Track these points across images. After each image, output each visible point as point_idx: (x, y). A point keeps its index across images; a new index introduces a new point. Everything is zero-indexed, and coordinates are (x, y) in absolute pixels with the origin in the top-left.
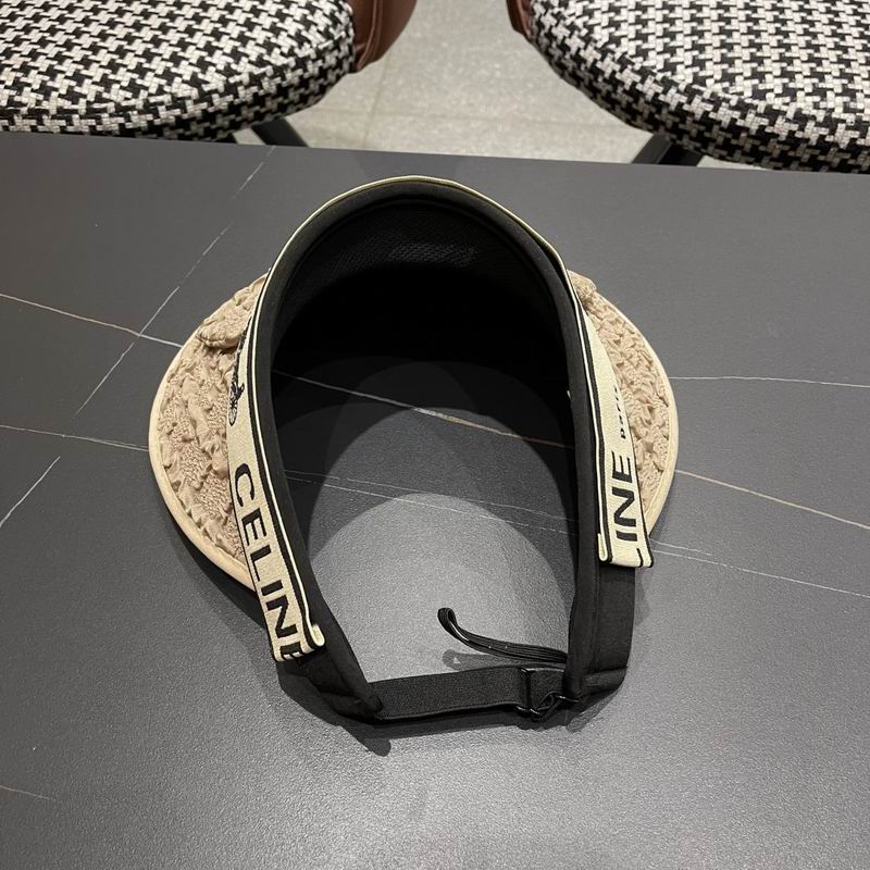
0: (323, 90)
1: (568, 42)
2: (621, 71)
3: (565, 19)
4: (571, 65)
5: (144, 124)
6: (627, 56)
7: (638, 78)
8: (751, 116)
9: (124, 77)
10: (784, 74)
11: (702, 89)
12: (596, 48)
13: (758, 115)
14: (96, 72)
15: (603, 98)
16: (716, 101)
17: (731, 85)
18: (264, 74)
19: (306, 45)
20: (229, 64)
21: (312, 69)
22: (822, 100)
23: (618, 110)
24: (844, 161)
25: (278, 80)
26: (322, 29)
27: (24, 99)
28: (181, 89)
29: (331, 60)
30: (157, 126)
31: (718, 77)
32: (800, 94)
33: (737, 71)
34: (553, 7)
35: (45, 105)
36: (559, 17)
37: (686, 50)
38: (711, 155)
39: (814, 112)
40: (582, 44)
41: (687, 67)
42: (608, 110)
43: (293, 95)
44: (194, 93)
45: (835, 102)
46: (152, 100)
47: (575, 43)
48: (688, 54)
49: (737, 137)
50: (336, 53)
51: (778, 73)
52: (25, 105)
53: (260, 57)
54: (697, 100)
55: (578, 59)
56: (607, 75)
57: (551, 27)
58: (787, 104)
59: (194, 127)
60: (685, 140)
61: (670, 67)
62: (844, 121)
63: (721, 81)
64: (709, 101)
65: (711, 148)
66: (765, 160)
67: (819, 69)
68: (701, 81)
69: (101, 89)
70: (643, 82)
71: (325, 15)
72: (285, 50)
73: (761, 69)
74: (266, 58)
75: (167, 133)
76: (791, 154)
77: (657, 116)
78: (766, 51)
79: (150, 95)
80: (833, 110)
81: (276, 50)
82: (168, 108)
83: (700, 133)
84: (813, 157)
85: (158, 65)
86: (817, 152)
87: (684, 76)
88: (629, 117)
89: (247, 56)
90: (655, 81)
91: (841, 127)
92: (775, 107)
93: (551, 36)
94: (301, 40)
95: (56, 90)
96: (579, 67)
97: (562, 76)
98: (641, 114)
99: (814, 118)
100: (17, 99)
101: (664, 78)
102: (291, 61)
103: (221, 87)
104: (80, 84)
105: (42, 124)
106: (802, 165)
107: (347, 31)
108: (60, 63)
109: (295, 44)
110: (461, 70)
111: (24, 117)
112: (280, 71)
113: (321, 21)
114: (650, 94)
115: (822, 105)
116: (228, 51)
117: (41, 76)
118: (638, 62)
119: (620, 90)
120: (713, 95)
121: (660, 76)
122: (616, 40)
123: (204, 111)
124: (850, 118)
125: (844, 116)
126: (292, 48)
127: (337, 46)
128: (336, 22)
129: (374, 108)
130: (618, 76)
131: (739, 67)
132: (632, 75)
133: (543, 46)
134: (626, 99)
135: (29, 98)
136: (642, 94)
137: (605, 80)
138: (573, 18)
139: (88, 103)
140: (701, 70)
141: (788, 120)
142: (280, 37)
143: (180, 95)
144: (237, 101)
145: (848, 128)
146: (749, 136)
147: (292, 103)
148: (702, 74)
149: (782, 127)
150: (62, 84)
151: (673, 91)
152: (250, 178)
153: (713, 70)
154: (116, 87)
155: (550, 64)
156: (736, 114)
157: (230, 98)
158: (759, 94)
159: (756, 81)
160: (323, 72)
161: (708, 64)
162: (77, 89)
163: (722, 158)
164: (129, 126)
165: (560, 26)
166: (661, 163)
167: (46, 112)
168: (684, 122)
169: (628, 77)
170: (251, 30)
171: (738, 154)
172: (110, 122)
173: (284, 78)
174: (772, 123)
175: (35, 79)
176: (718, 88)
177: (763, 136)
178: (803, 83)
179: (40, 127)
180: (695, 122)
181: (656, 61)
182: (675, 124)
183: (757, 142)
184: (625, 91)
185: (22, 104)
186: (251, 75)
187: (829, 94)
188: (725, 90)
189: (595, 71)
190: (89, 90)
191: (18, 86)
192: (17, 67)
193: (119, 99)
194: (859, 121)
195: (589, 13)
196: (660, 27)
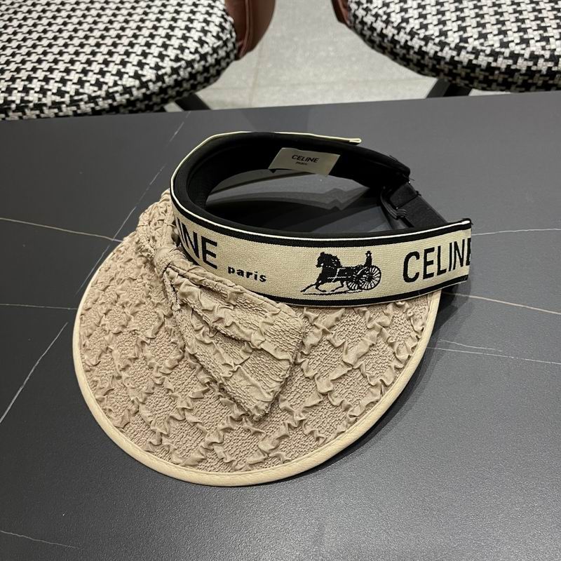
0: (219, 73)
1: (374, 25)
2: (411, 39)
4: (378, 39)
5: (106, 106)
6: (414, 30)
7: (423, 43)
8: (500, 59)
9: (92, 78)
10: (520, 30)
11: (466, 45)
12: (393, 27)
13: (505, 58)
14: (74, 77)
15: (401, 59)
16: (476, 52)
17: (485, 41)
18: (180, 67)
19: (206, 45)
20: (157, 63)
21: (211, 60)
22: (547, 44)
23: (411, 65)
25: (189, 69)
26: (215, 34)
27: (30, 98)
28: (128, 81)
29: (222, 53)
30: (116, 106)
31: (476, 36)
32: (532, 42)
33: (488, 31)
34: (362, 4)
35: (44, 101)
36: (367, 10)
37: (453, 22)
38: (476, 88)
39: (542, 52)
40: (384, 25)
41: (455, 32)
42: (405, 66)
43: (200, 78)
44: (137, 83)
45: (556, 45)
46: (111, 90)
47: (379, 25)
48: (455, 23)
49: (492, 74)
50: (225, 49)
51: (516, 29)
52: (31, 102)
53: (177, 56)
54: (463, 53)
55: (382, 35)
56: (402, 44)
57: (363, 17)
58: (524, 49)
59: (139, 105)
60: (458, 80)
61: (443, 33)
63: (478, 39)
64: (472, 53)
65: (476, 84)
66: (513, 87)
67: (543, 25)
68: (465, 40)
69: (78, 87)
70: (426, 45)
71: (216, 25)
72: (193, 50)
73: (504, 28)
74: (181, 56)
75: (122, 110)
76: (530, 81)
77: (438, 67)
78: (506, 17)
79: (109, 87)
80: (555, 50)
81: (187, 51)
82: (121, 95)
83: (467, 74)
84: (545, 83)
85: (113, 68)
86: (547, 78)
87: (453, 39)
88: (419, 69)
89: (168, 56)
90: (435, 44)
92: (516, 52)
93: (363, 23)
94: (202, 42)
95: (50, 90)
96: (383, 41)
97: (373, 47)
98: (427, 66)
99: (543, 56)
100: (26, 98)
101: (440, 41)
102: (197, 57)
103: (153, 78)
104: (65, 85)
105: (43, 113)
106: (538, 88)
107: (231, 33)
108: (52, 73)
109: (198, 45)
110: (308, 54)
111: (32, 109)
112: (190, 64)
113: (214, 29)
114: (432, 53)
115: (548, 47)
116: (156, 54)
117: (40, 83)
119: (412, 52)
120: (474, 48)
121: (437, 40)
122: (406, 21)
123: (144, 94)
126: (197, 48)
127: (225, 43)
128: (223, 29)
129: (254, 84)
130: (409, 43)
131: (489, 28)
132: (419, 41)
133: (359, 30)
134: (416, 57)
135: (33, 97)
136: (426, 53)
137: (401, 47)
138: (376, 10)
139: (71, 96)
140: (464, 33)
141: (526, 60)
142: (188, 42)
143: (128, 85)
144: (164, 85)
146: (501, 73)
147: (200, 83)
148: (465, 35)
149: (522, 65)
150: (53, 86)
151: (447, 49)
152: (176, 133)
153: (472, 32)
154: (87, 85)
155: (364, 40)
156: (491, 59)
157: (160, 84)
158: (505, 45)
159: (501, 37)
160: (218, 62)
161: (468, 29)
162: (63, 89)
163: (484, 89)
164: (98, 108)
165: (368, 15)
167: (45, 105)
168: (456, 68)
169: (416, 43)
170: (169, 40)
171: (494, 85)
172: (85, 107)
173: (193, 68)
174: (515, 63)
175: (36, 85)
176: (477, 43)
177: (509, 71)
178: (533, 34)
179: (42, 115)
180: (463, 67)
181: (433, 31)
182: (450, 71)
183: (506, 76)
184: (415, 53)
185: (29, 102)
186: (172, 68)
187: (551, 39)
188: (482, 44)
189: (394, 42)
190: (71, 88)
191: (26, 90)
192: (25, 78)
193: (90, 92)
195: (387, 5)
196: (434, 9)
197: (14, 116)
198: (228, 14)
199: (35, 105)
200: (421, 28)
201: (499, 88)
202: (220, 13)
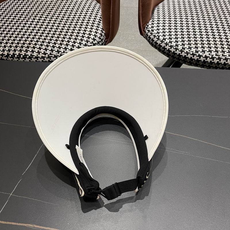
1: (154, 39)
2: (166, 46)
3: (153, 34)
4: (154, 44)
6: (167, 43)
7: (170, 48)
8: (195, 56)
9: (56, 49)
10: (202, 47)
12: (160, 41)
13: (196, 56)
14: (50, 48)
15: (162, 51)
16: (187, 53)
17: (191, 50)
20: (79, 46)
22: (211, 53)
23: (165, 54)
24: (216, 66)
26: (99, 37)
27: (34, 54)
31: (188, 48)
32: (206, 52)
33: (192, 46)
34: (150, 31)
36: (151, 34)
37: (180, 42)
39: (209, 56)
40: (157, 40)
41: (181, 45)
45: (214, 53)
47: (155, 39)
48: (181, 42)
49: (192, 61)
50: (102, 42)
51: (201, 47)
52: (34, 56)
53: (85, 44)
54: (183, 53)
55: (156, 43)
57: (150, 36)
58: (203, 54)
60: (181, 61)
61: (177, 45)
62: (216, 58)
64: (186, 53)
66: (199, 66)
67: (210, 46)
68: (184, 49)
69: (51, 52)
70: (171, 48)
71: (99, 34)
72: (91, 42)
73: (197, 46)
74: (87, 44)
76: (204, 64)
77: (174, 56)
79: (62, 53)
80: (213, 55)
81: (89, 42)
85: (63, 46)
86: (210, 64)
87: (180, 48)
88: (168, 56)
89: (83, 44)
90: (174, 48)
92: (200, 55)
93: (150, 37)
94: (94, 40)
95: (41, 52)
96: (156, 45)
97: (152, 46)
98: (171, 55)
99: (209, 57)
100: (33, 54)
101: (176, 48)
105: (38, 60)
107: (104, 37)
108: (42, 46)
109: (93, 41)
111: (34, 58)
113: (99, 35)
114: (173, 51)
115: (211, 54)
116: (78, 43)
117: (38, 49)
118: (170, 44)
119: (166, 50)
120: (187, 52)
121: (175, 47)
122: (165, 39)
124: (217, 57)
125: (216, 57)
126: (92, 41)
127: (102, 40)
128: (102, 35)
130: (165, 47)
132: (169, 47)
133: (148, 40)
134: (167, 52)
135: (35, 54)
136: (171, 51)
137: (162, 48)
138: (155, 34)
139: (48, 55)
141: (203, 57)
142: (90, 39)
145: (217, 59)
146: (195, 61)
148: (184, 47)
149: (202, 59)
150: (42, 51)
151: (178, 51)
153: (186, 46)
154: (54, 51)
155: (150, 43)
156: (192, 56)
158: (197, 52)
159: (196, 49)
162: (46, 52)
163: (189, 65)
165: (152, 35)
167: (39, 57)
168: (180, 57)
169: (168, 47)
170: (83, 38)
171: (192, 64)
174: (200, 58)
175: (36, 50)
176: (188, 50)
178: (206, 49)
179: (38, 61)
180: (183, 57)
181: (174, 44)
182: (178, 58)
183: (197, 62)
184: (167, 50)
188: (189, 51)
189: (160, 46)
190: (48, 52)
191: (33, 51)
192: (32, 47)
193: (55, 54)
194: (219, 57)
195: (158, 33)
196: (174, 36)
197: (27, 60)
198: (103, 30)
199: (35, 57)
201: (194, 65)
202: (101, 30)
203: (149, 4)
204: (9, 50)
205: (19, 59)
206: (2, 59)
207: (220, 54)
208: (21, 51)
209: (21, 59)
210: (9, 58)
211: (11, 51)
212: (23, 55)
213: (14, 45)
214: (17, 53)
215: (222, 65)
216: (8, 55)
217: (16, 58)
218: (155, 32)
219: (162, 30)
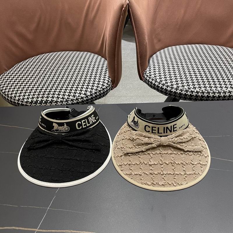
0: (107, 94)
2: (163, 86)
4: (153, 86)
5: (76, 102)
7: (166, 87)
8: (188, 92)
9: (72, 94)
12: (158, 83)
13: (189, 92)
14: (67, 94)
15: (160, 91)
16: (181, 90)
18: (97, 92)
19: (104, 86)
20: (91, 91)
21: (105, 90)
23: (163, 93)
24: (206, 99)
25: (99, 93)
26: (106, 83)
28: (82, 95)
29: (108, 88)
30: (78, 102)
31: (181, 86)
32: (196, 88)
33: (185, 85)
34: (148, 76)
35: (58, 100)
36: (150, 78)
37: (175, 82)
39: (200, 91)
40: (155, 82)
42: (161, 93)
44: (85, 96)
45: (203, 89)
46: (78, 98)
47: (153, 82)
49: (186, 96)
51: (192, 85)
53: (96, 89)
54: (178, 90)
55: (154, 85)
58: (194, 90)
59: (85, 102)
60: (177, 97)
61: (172, 85)
62: (205, 92)
63: (182, 87)
64: (180, 90)
66: (192, 100)
67: (199, 84)
68: (178, 87)
69: (68, 97)
70: (167, 88)
72: (100, 87)
73: (189, 84)
74: (97, 89)
75: (80, 104)
76: (197, 98)
77: (171, 94)
79: (77, 97)
80: (203, 90)
81: (99, 88)
82: (80, 99)
84: (201, 99)
85: (78, 92)
86: (201, 98)
87: (175, 86)
88: (165, 94)
89: (94, 89)
90: (170, 88)
91: (205, 93)
92: (192, 91)
93: (148, 81)
94: (103, 85)
95: (60, 97)
96: (155, 86)
97: (151, 88)
98: (168, 93)
99: (200, 92)
100: (53, 99)
102: (102, 89)
103: (90, 95)
106: (199, 100)
107: (111, 83)
108: (60, 93)
111: (54, 103)
112: (100, 91)
113: (106, 82)
114: (169, 90)
115: (201, 89)
116: (90, 88)
117: (57, 95)
118: (166, 85)
119: (163, 89)
120: (181, 89)
121: (170, 87)
122: (162, 81)
123: (87, 99)
124: (206, 91)
125: (205, 91)
126: (102, 87)
127: (109, 85)
128: (109, 82)
133: (147, 83)
135: (55, 99)
136: (168, 90)
137: (160, 88)
138: (153, 78)
139: (66, 99)
140: (178, 85)
141: (195, 93)
142: (99, 85)
143: (82, 97)
144: (92, 97)
145: (206, 93)
146: (189, 96)
147: (102, 96)
150: (61, 96)
151: (173, 89)
153: (180, 85)
154: (71, 96)
155: (149, 86)
156: (186, 92)
158: (189, 89)
159: (188, 86)
160: (107, 91)
162: (64, 97)
163: (184, 100)
164: (73, 103)
166: (172, 102)
167: (58, 101)
168: (176, 94)
169: (164, 87)
170: (94, 84)
171: (187, 99)
172: (70, 102)
173: (100, 92)
174: (192, 93)
176: (182, 88)
177: (191, 96)
178: (197, 86)
179: (57, 104)
180: (178, 94)
181: (169, 84)
182: (174, 95)
184: (164, 90)
185: (54, 100)
186: (95, 92)
187: (202, 88)
188: (183, 88)
189: (158, 87)
190: (66, 97)
191: (53, 97)
192: (52, 94)
193: (71, 98)
194: (208, 92)
195: (156, 77)
196: (169, 78)
197: (48, 104)
198: (110, 78)
200: (165, 83)
203: (146, 55)
204: (33, 98)
205: (41, 104)
206: (26, 105)
207: (208, 89)
208: (43, 97)
209: (43, 104)
210: (33, 104)
211: (34, 98)
212: (45, 100)
213: (37, 93)
214: (40, 99)
215: (211, 97)
216: (32, 101)
217: (38, 103)
218: (153, 76)
219: (158, 75)
